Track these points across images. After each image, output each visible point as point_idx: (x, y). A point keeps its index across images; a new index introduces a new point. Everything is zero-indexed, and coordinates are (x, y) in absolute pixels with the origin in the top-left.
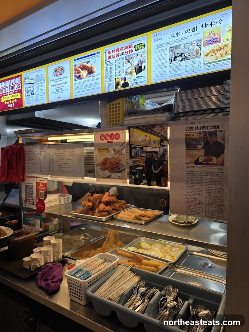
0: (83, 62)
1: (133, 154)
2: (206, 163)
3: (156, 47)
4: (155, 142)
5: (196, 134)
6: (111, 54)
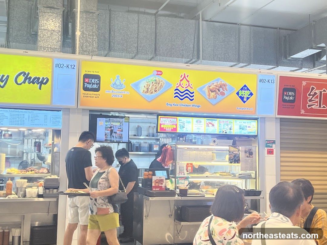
0: (211, 121)
1: (230, 154)
2: (249, 157)
3: (235, 124)
4: (237, 151)
5: (247, 150)
6: (221, 122)
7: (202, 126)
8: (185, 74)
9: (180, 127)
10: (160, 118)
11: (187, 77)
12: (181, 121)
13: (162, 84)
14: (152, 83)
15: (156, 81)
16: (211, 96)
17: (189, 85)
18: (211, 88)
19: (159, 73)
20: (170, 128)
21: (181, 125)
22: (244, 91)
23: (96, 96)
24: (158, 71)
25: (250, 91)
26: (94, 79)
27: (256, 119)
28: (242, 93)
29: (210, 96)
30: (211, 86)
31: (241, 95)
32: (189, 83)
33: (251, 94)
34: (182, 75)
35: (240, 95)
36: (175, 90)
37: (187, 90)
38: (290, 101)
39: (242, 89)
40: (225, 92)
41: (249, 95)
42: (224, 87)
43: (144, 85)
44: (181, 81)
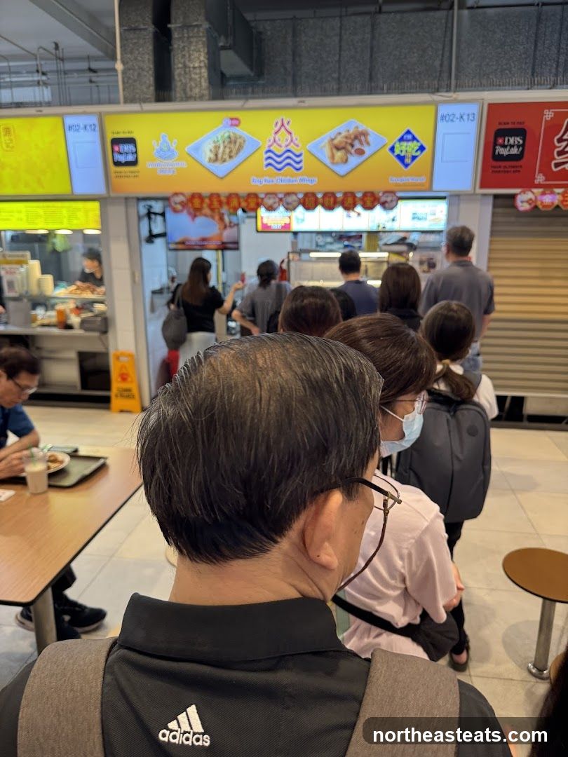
5: (424, 258)
8: (282, 120)
13: (240, 142)
14: (224, 142)
15: (230, 138)
16: (336, 158)
17: (292, 141)
20: (279, 224)
22: (405, 144)
23: (134, 174)
24: (232, 119)
25: (418, 141)
27: (444, 198)
28: (401, 149)
30: (335, 138)
31: (399, 153)
32: (292, 137)
33: (422, 148)
34: (277, 122)
35: (397, 151)
36: (266, 153)
37: (289, 151)
38: (511, 158)
39: (401, 139)
40: (366, 148)
42: (363, 137)
43: (209, 149)
44: (276, 133)
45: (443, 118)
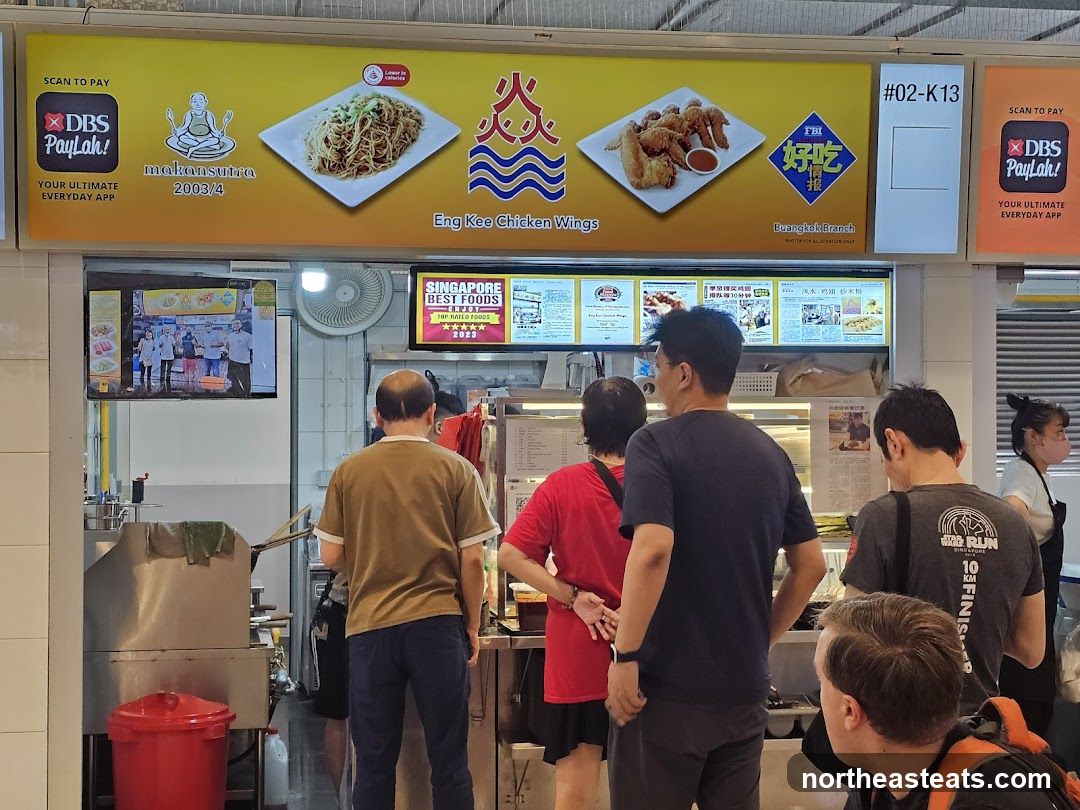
0: (665, 290)
2: (852, 448)
3: (786, 299)
5: (840, 415)
6: (715, 291)
7: (622, 312)
8: (516, 76)
9: (518, 319)
10: (426, 280)
11: (531, 87)
12: (523, 295)
13: (407, 125)
14: (363, 122)
15: (379, 112)
16: (647, 172)
17: (539, 126)
18: (646, 135)
19: (393, 75)
20: (473, 327)
21: (524, 311)
22: (808, 146)
23: (103, 192)
24: (385, 68)
25: (836, 142)
26: (85, 116)
27: (883, 273)
28: (798, 157)
29: (642, 175)
30: (645, 127)
31: (795, 166)
32: (539, 118)
34: (503, 82)
35: (790, 164)
36: (473, 153)
37: (531, 151)
39: (799, 137)
40: (718, 154)
41: (833, 164)
42: (709, 128)
43: (323, 136)
44: (500, 107)
45: (892, 91)
